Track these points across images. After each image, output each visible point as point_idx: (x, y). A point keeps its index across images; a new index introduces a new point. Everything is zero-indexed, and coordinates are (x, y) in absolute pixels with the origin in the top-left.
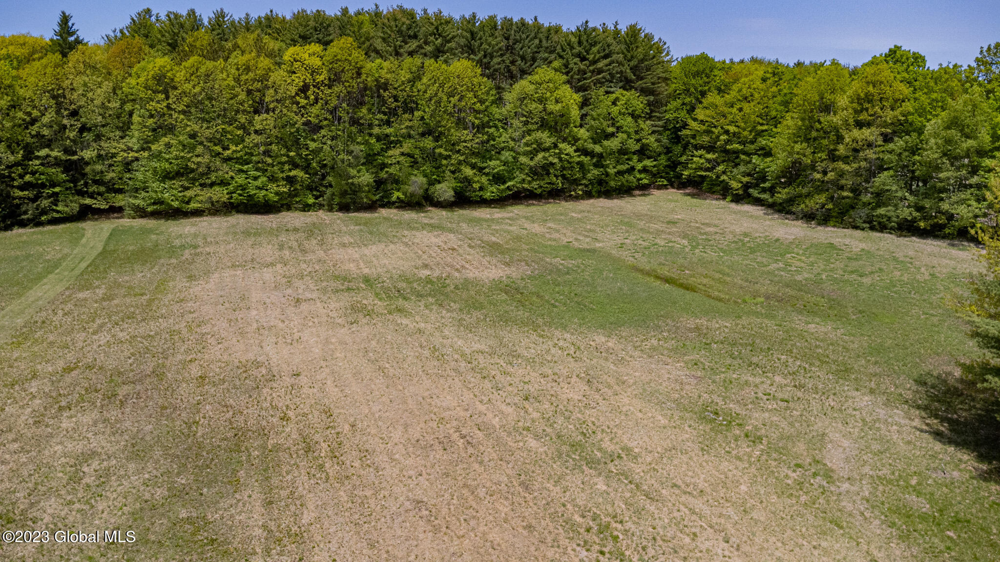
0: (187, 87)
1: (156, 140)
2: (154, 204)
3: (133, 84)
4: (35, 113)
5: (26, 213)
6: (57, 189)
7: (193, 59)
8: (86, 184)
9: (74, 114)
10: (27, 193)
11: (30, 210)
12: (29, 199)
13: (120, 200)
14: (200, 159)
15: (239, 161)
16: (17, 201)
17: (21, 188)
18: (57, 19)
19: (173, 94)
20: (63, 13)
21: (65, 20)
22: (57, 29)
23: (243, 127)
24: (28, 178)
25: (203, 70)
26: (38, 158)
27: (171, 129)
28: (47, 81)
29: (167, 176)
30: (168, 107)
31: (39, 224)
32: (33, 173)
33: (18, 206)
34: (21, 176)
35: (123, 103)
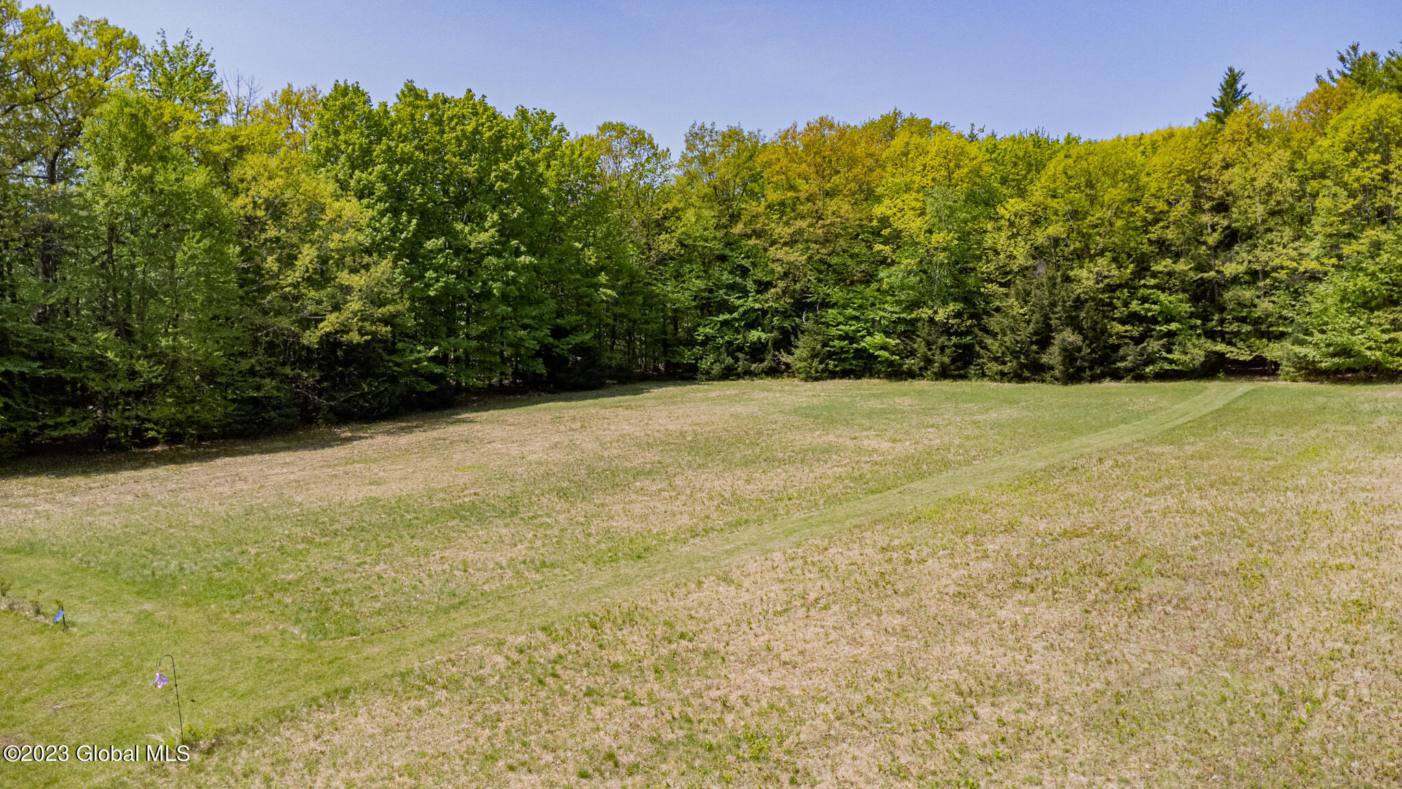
1: (1352, 236)
2: (1334, 355)
3: (1326, 149)
4: (1161, 206)
5: (1123, 359)
6: (1174, 326)
8: (1222, 322)
9: (1222, 207)
10: (1128, 327)
11: (1130, 355)
12: (1131, 338)
13: (1273, 351)
16: (1113, 340)
17: (1123, 322)
18: (1220, 78)
20: (1231, 70)
21: (1232, 79)
22: (1218, 95)
24: (1135, 306)
26: (1154, 275)
28: (1188, 163)
29: (1367, 303)
30: (1386, 177)
31: (1140, 378)
32: (1144, 300)
33: (1116, 348)
34: (1126, 304)
35: (1303, 180)
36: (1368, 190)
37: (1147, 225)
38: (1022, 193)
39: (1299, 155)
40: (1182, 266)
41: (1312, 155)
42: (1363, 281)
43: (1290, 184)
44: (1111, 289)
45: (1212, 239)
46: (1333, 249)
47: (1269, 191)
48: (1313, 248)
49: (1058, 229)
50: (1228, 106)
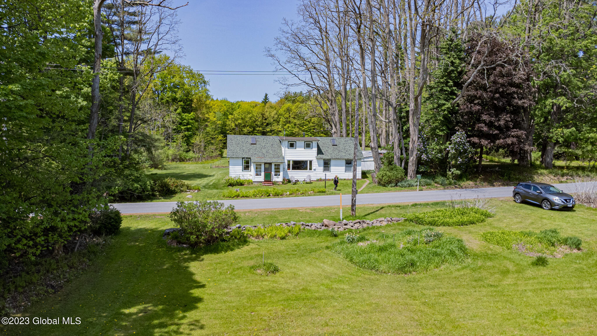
0: (295, 110)
1: (285, 125)
3: (281, 111)
4: (257, 119)
7: (297, 103)
9: (266, 119)
14: (296, 130)
15: (307, 131)
18: (264, 95)
19: (291, 113)
20: (266, 93)
21: (266, 95)
22: (264, 98)
23: (309, 122)
25: (299, 106)
27: (290, 122)
28: (260, 111)
30: (290, 116)
35: (278, 116)
36: (287, 118)
37: (255, 122)
38: (232, 114)
39: (278, 111)
40: (261, 129)
41: (279, 112)
42: (287, 132)
43: (276, 116)
44: (249, 132)
45: (265, 124)
46: (283, 127)
47: (274, 117)
48: (280, 127)
49: (240, 121)
50: (266, 100)
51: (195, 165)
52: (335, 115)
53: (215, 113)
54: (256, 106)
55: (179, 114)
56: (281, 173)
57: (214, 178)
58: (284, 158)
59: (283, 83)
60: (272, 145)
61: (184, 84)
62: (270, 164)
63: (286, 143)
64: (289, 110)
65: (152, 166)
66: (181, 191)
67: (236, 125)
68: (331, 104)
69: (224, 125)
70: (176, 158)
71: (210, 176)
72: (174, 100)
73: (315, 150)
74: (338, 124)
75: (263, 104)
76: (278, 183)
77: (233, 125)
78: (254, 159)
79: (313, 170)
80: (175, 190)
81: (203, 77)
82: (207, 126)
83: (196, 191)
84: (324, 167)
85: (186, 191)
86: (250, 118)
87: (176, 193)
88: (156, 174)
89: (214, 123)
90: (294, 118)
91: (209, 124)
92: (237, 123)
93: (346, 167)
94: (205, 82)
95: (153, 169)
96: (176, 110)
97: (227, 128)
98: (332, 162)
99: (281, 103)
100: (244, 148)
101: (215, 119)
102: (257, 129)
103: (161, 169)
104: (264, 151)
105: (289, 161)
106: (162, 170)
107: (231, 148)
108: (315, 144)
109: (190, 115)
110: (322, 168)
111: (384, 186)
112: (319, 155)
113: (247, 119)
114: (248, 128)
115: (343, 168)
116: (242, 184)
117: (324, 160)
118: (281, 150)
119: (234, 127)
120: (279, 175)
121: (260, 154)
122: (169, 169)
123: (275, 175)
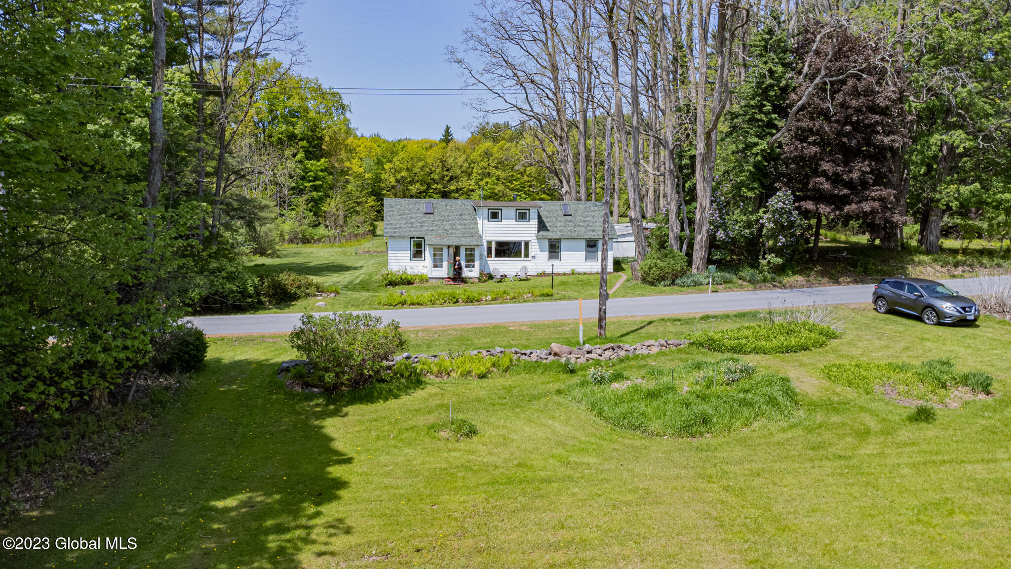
36: (485, 168)
38: (390, 161)
39: (468, 156)
40: (440, 186)
41: (472, 157)
42: (484, 192)
43: (466, 165)
44: (420, 193)
45: (447, 179)
46: (477, 183)
47: (461, 166)
48: (473, 182)
49: (403, 174)
50: (447, 138)
51: (328, 249)
52: (567, 163)
53: (361, 159)
54: (431, 147)
55: (301, 162)
56: (477, 263)
57: (362, 271)
58: (481, 237)
59: (479, 107)
60: (461, 215)
61: (307, 111)
62: (457, 248)
63: (485, 211)
64: (487, 154)
65: (255, 252)
66: (307, 295)
67: (397, 181)
68: (561, 144)
69: (378, 179)
70: (296, 238)
71: (355, 268)
72: (292, 137)
73: (534, 223)
74: (572, 178)
75: (444, 144)
76: (472, 280)
77: (392, 180)
78: (430, 239)
79: (530, 258)
80: (296, 294)
81: (340, 98)
82: (347, 182)
83: (333, 295)
84: (550, 252)
85: (315, 295)
86: (422, 168)
87: (299, 298)
88: (263, 265)
89: (359, 176)
90: (496, 168)
91: (351, 178)
92: (399, 177)
93: (587, 252)
94: (343, 107)
95: (257, 257)
96: (294, 155)
97: (383, 185)
98: (564, 244)
99: (473, 142)
100: (413, 221)
101: (361, 170)
102: (434, 187)
103: (272, 255)
104: (447, 226)
105: (490, 243)
106: (272, 258)
107: (391, 221)
108: (533, 213)
109: (318, 164)
110: (546, 254)
111: (652, 284)
112: (541, 232)
113: (416, 170)
114: (418, 185)
115: (583, 254)
116: (409, 283)
117: (550, 240)
118: (476, 223)
119: (393, 183)
120: (473, 266)
121: (441, 231)
122: (285, 256)
123: (467, 266)
